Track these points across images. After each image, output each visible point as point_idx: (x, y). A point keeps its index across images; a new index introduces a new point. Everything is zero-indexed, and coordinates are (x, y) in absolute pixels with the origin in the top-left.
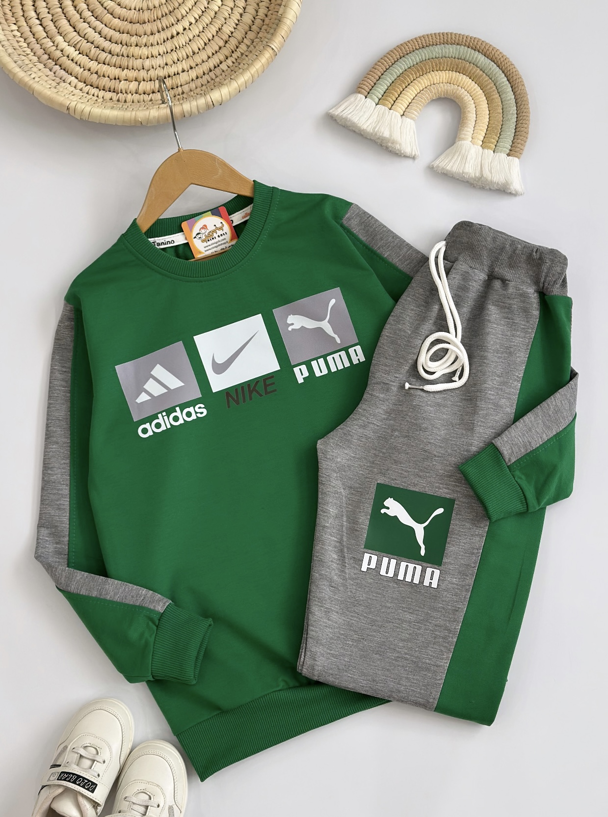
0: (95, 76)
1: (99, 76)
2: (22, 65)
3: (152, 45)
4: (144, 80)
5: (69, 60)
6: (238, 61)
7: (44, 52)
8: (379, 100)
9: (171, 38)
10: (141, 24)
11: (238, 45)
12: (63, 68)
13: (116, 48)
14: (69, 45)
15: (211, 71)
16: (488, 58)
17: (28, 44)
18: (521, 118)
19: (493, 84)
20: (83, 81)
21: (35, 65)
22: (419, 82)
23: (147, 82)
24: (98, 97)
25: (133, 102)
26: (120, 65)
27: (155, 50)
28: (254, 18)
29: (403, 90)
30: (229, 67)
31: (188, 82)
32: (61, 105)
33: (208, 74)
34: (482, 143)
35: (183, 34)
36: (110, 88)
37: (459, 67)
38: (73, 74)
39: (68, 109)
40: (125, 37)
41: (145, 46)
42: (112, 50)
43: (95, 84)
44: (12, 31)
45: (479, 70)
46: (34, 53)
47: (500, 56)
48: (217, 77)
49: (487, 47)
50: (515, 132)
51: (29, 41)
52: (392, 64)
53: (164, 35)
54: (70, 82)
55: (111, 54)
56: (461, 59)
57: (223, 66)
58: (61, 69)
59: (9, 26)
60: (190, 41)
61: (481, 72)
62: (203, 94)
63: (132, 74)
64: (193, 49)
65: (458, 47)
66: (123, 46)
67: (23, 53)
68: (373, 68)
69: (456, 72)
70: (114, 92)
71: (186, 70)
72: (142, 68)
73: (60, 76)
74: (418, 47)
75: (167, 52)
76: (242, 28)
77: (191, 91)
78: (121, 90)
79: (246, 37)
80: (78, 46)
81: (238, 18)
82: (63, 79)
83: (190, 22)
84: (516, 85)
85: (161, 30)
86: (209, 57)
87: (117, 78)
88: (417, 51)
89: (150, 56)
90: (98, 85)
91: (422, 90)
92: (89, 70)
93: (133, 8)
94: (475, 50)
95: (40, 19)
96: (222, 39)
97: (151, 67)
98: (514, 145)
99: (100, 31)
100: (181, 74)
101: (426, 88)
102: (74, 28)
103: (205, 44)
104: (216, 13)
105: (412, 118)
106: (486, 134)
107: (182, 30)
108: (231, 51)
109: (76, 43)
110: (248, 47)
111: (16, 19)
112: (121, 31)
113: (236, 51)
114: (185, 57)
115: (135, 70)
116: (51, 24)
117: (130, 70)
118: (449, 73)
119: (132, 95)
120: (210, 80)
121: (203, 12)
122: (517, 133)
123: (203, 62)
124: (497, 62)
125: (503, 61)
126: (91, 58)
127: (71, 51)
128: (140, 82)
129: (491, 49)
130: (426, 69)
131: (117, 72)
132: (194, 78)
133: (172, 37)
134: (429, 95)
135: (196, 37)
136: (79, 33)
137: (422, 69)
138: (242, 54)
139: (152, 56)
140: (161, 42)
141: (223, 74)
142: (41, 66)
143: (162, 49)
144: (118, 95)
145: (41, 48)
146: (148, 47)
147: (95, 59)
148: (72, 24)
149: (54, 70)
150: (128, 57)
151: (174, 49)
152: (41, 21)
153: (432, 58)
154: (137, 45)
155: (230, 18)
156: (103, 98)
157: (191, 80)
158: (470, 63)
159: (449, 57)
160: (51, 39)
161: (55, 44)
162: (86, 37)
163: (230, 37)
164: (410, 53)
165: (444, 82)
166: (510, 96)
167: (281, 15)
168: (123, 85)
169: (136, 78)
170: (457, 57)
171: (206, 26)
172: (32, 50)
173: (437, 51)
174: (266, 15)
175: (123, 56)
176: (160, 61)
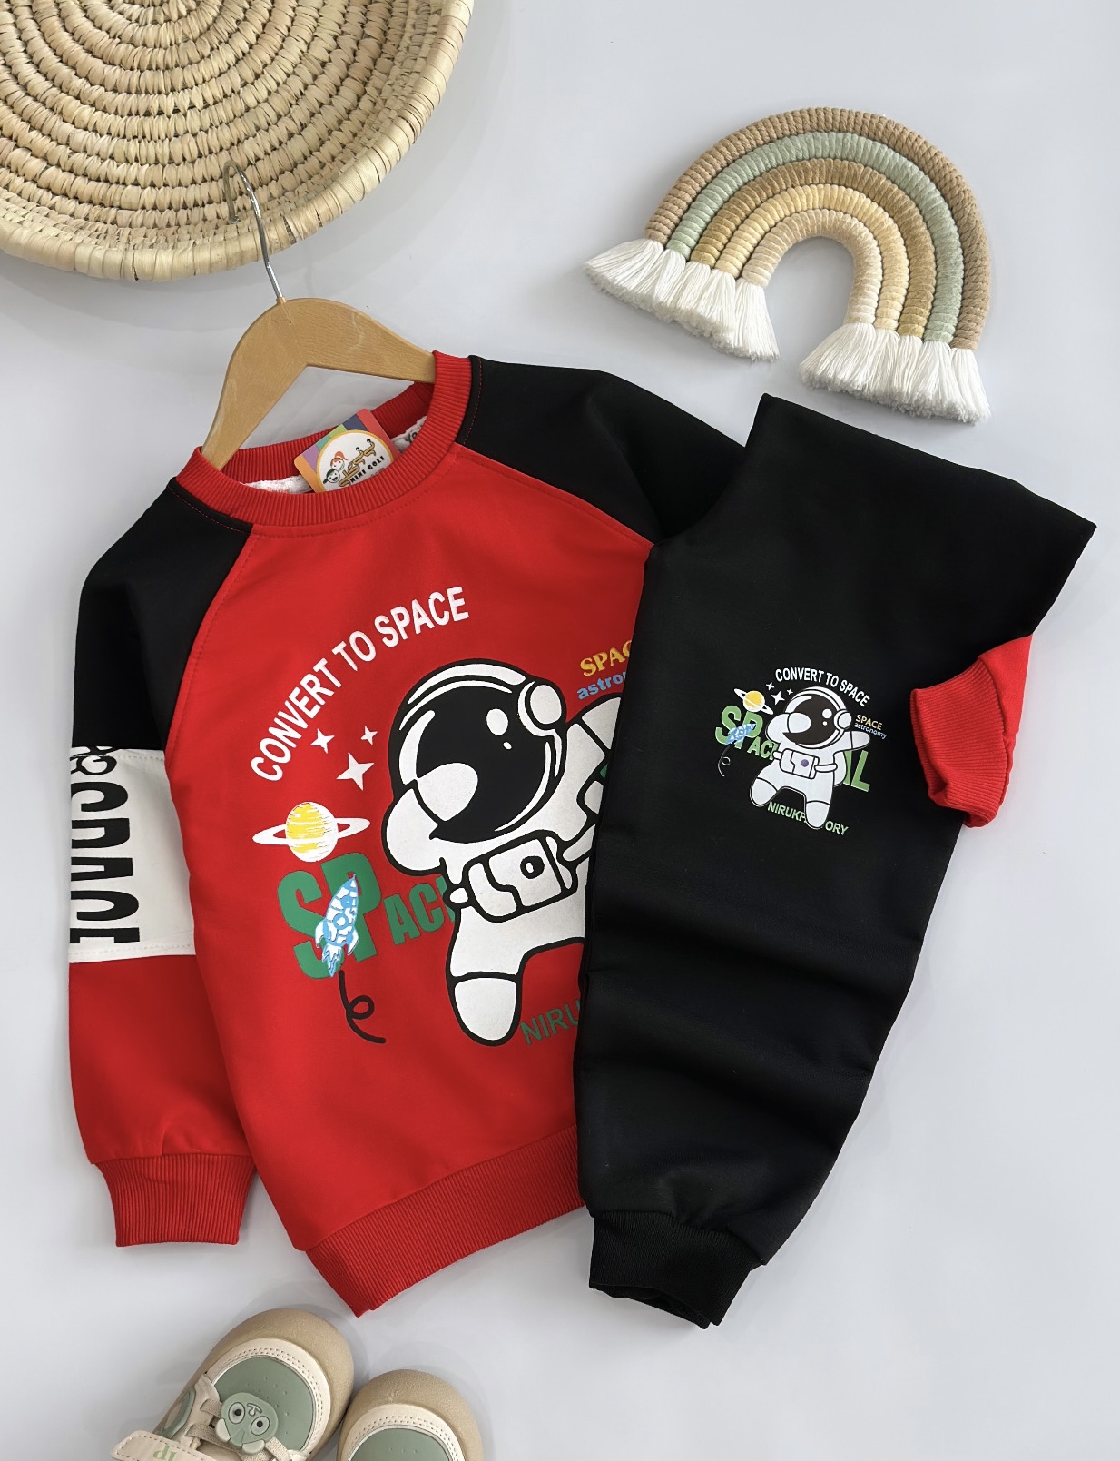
8: (692, 251)
16: (900, 153)
22: (768, 211)
29: (737, 229)
34: (897, 325)
37: (845, 174)
45: (884, 178)
47: (925, 150)
50: (963, 299)
52: (713, 178)
65: (841, 135)
68: (675, 187)
69: (839, 185)
74: (761, 141)
88: (759, 150)
94: (874, 140)
98: (960, 325)
101: (780, 221)
105: (757, 283)
106: (904, 306)
118: (825, 189)
122: (966, 303)
124: (919, 161)
125: (932, 158)
129: (905, 135)
130: (779, 184)
134: (789, 235)
137: (772, 184)
153: (791, 162)
158: (866, 166)
164: (746, 153)
165: (817, 206)
170: (839, 155)
173: (800, 146)
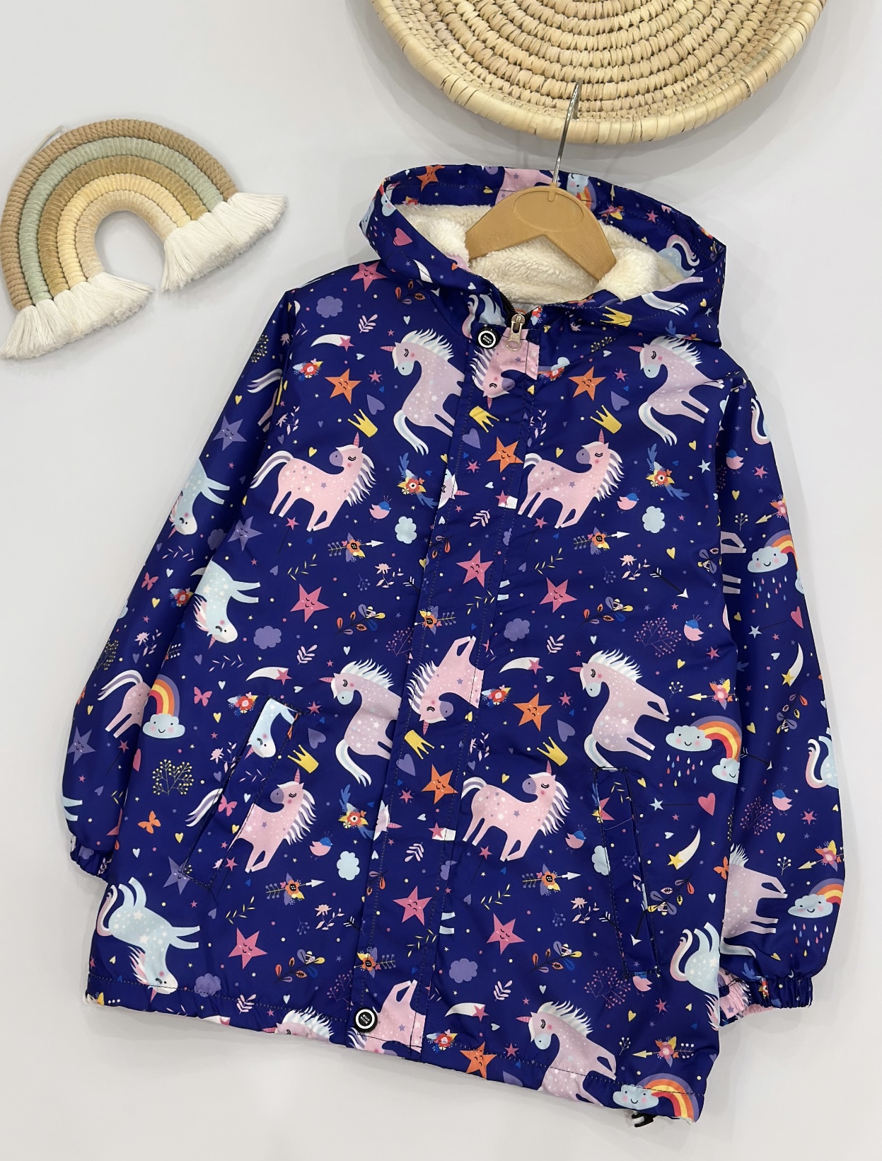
0: (490, 52)
1: (495, 54)
3: (580, 33)
4: (553, 77)
5: (461, 20)
6: (691, 89)
9: (609, 32)
11: (696, 68)
12: (450, 28)
13: (530, 23)
20: (472, 54)
21: (415, 13)
23: (557, 81)
24: (484, 80)
25: (529, 101)
26: (529, 47)
27: (581, 42)
28: (731, 39)
30: (675, 94)
31: (613, 97)
32: (436, 74)
33: (644, 95)
35: (627, 31)
36: (504, 74)
38: (460, 41)
39: (444, 82)
40: (547, 12)
41: (569, 32)
42: (525, 24)
43: (486, 63)
48: (654, 102)
53: (600, 24)
54: (454, 50)
55: (521, 29)
57: (668, 91)
58: (447, 29)
60: (634, 43)
62: (631, 119)
63: (540, 64)
64: (635, 55)
66: (540, 23)
70: (507, 80)
71: (615, 80)
72: (557, 59)
73: (443, 37)
75: (598, 49)
76: (710, 47)
77: (613, 110)
78: (519, 81)
79: (711, 61)
81: (708, 32)
82: (446, 42)
83: (641, 18)
85: (598, 16)
87: (518, 63)
89: (572, 47)
90: (490, 65)
92: (484, 42)
96: (678, 53)
97: (569, 63)
100: (607, 84)
103: (652, 55)
104: (681, 16)
107: (628, 26)
108: (685, 73)
110: (711, 75)
113: (692, 75)
114: (620, 62)
115: (546, 60)
117: (539, 58)
119: (531, 92)
120: (643, 103)
121: (664, 10)
123: (642, 76)
126: (492, 27)
127: (468, 8)
128: (547, 78)
131: (521, 55)
132: (623, 96)
133: (611, 31)
135: (643, 40)
138: (699, 82)
139: (575, 48)
140: (594, 33)
141: (665, 100)
142: (422, 17)
143: (591, 41)
144: (511, 88)
146: (574, 35)
147: (497, 28)
149: (436, 28)
150: (543, 39)
151: (609, 48)
154: (559, 28)
155: (698, 28)
156: (491, 84)
157: (618, 95)
163: (689, 53)
167: (774, 45)
168: (523, 76)
169: (544, 71)
171: (661, 29)
174: (749, 40)
175: (536, 36)
176: (585, 57)
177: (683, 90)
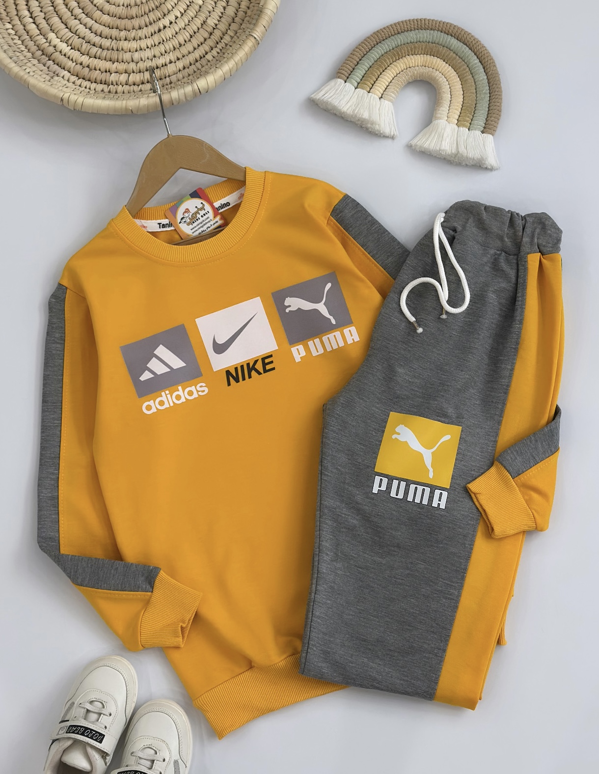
0: (87, 70)
1: (91, 70)
2: (17, 60)
3: (140, 39)
4: (133, 72)
5: (62, 55)
6: (223, 51)
7: (37, 48)
8: (358, 84)
9: (158, 32)
10: (129, 19)
11: (222, 36)
12: (56, 62)
13: (107, 43)
14: (61, 41)
15: (197, 61)
16: (460, 41)
17: (23, 41)
18: (493, 97)
19: (466, 66)
20: (76, 75)
21: (30, 61)
22: (396, 66)
23: (137, 73)
24: (90, 89)
25: (123, 93)
26: (111, 58)
27: (143, 44)
28: (237, 10)
29: (381, 74)
30: (214, 57)
31: (175, 72)
32: (55, 96)
33: (195, 64)
34: (456, 122)
35: (170, 27)
36: (101, 81)
37: (434, 50)
38: (66, 69)
39: (62, 100)
40: (114, 32)
41: (133, 40)
42: (103, 44)
43: (87, 77)
44: (7, 29)
45: (452, 53)
46: (29, 50)
47: (472, 39)
48: (203, 67)
49: (459, 32)
50: (489, 110)
51: (23, 38)
52: (370, 50)
53: (151, 29)
54: (63, 76)
55: (101, 48)
56: (435, 43)
57: (209, 57)
58: (54, 64)
59: (4, 25)
60: (176, 34)
61: (454, 55)
62: (190, 83)
63: (121, 67)
64: (180, 41)
65: (432, 32)
66: (113, 40)
67: (18, 50)
68: (351, 54)
69: (430, 55)
70: (105, 84)
71: (174, 61)
72: (131, 60)
73: (54, 70)
74: (393, 33)
75: (155, 45)
76: (226, 20)
77: (179, 80)
78: (112, 82)
79: (230, 29)
80: (70, 42)
81: (221, 11)
82: (56, 73)
83: (176, 16)
84: (488, 66)
85: (148, 24)
86: (195, 49)
87: (108, 71)
88: (392, 37)
89: (138, 49)
90: (90, 78)
91: (399, 74)
92: (81, 64)
93: (121, 4)
94: (448, 34)
95: (33, 17)
96: (207, 31)
97: (140, 59)
98: (487, 123)
99: (91, 27)
100: (169, 65)
101: (402, 71)
102: (66, 25)
103: (191, 37)
104: (200, 7)
105: (390, 100)
106: (460, 113)
107: (168, 24)
108: (215, 42)
109: (67, 39)
110: (232, 37)
111: (10, 18)
112: (111, 27)
113: (220, 42)
114: (172, 48)
115: (125, 63)
116: (44, 22)
117: (120, 63)
118: (423, 56)
119: (123, 86)
120: (196, 70)
121: (188, 6)
122: (490, 112)
123: (189, 53)
124: (469, 45)
125: (475, 44)
126: (83, 53)
127: (63, 46)
128: (129, 74)
129: (463, 33)
130: (402, 53)
131: (108, 65)
132: (181, 69)
133: (160, 31)
134: (406, 78)
135: (182, 30)
136: (70, 29)
137: (398, 54)
138: (226, 45)
139: (141, 49)
140: (149, 36)
141: (209, 64)
142: (35, 62)
143: (149, 42)
144: (109, 87)
145: (35, 45)
146: (137, 41)
147: (86, 53)
148: (64, 21)
149: (47, 65)
150: (117, 50)
151: (162, 42)
152: (34, 19)
153: (408, 43)
154: (126, 40)
155: (214, 11)
156: (95, 90)
157: (178, 70)
158: (443, 47)
159: (423, 42)
160: (44, 36)
161: (49, 40)
162: (77, 33)
163: (214, 29)
164: (386, 39)
165: (420, 65)
166: (482, 76)
167: (263, 6)
168: (113, 77)
169: (126, 70)
170: (431, 41)
171: (191, 19)
172: (26, 47)
173: (412, 36)
174: (248, 8)
175: (113, 50)
176: (148, 53)
177: (218, 53)
